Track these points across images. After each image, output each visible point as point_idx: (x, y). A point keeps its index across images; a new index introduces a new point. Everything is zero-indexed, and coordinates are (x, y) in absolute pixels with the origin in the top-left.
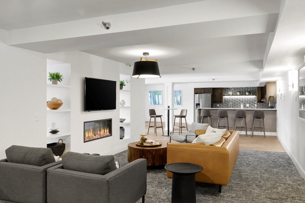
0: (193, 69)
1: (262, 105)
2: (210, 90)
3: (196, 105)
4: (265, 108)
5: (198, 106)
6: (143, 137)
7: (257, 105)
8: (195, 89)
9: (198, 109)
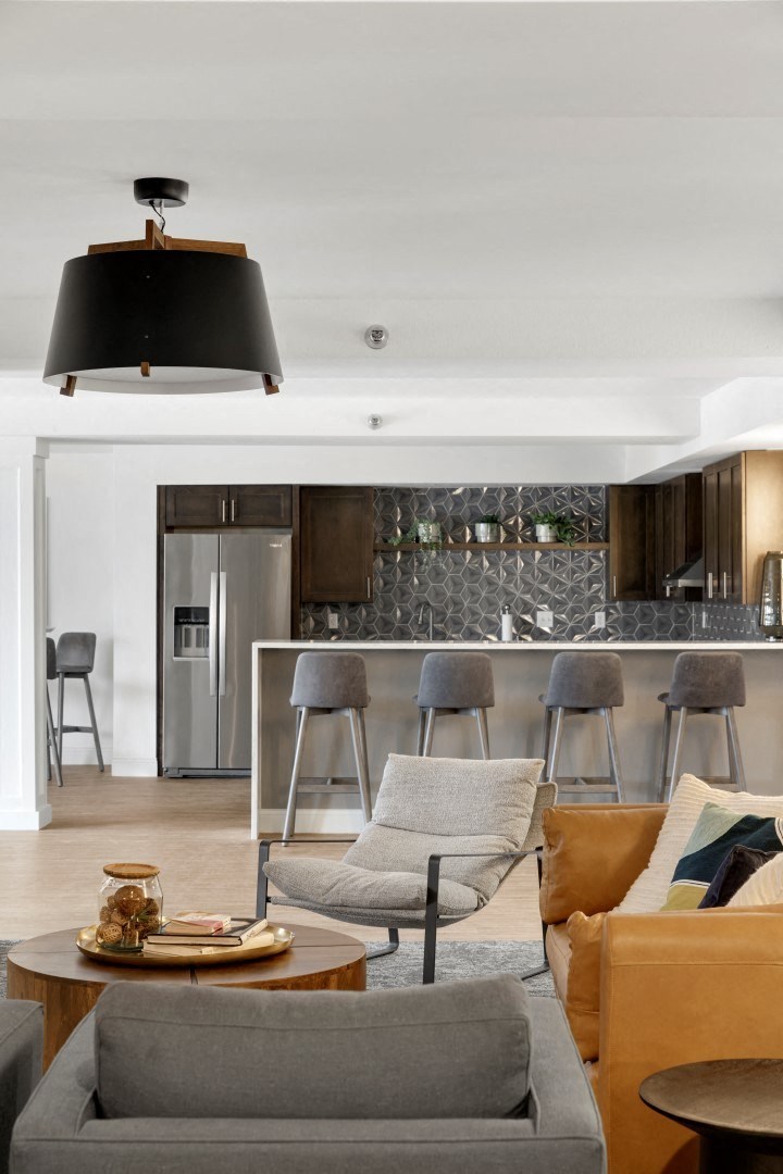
0: (376, 335)
1: (644, 615)
2: (284, 503)
3: (177, 623)
4: (659, 639)
5: (193, 629)
6: (127, 888)
7: (608, 615)
8: (164, 492)
9: (263, 651)
